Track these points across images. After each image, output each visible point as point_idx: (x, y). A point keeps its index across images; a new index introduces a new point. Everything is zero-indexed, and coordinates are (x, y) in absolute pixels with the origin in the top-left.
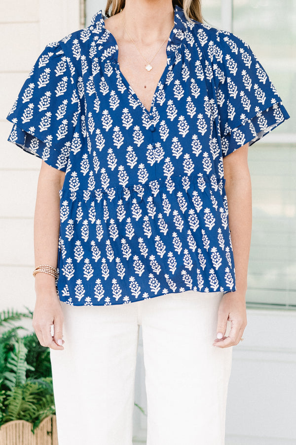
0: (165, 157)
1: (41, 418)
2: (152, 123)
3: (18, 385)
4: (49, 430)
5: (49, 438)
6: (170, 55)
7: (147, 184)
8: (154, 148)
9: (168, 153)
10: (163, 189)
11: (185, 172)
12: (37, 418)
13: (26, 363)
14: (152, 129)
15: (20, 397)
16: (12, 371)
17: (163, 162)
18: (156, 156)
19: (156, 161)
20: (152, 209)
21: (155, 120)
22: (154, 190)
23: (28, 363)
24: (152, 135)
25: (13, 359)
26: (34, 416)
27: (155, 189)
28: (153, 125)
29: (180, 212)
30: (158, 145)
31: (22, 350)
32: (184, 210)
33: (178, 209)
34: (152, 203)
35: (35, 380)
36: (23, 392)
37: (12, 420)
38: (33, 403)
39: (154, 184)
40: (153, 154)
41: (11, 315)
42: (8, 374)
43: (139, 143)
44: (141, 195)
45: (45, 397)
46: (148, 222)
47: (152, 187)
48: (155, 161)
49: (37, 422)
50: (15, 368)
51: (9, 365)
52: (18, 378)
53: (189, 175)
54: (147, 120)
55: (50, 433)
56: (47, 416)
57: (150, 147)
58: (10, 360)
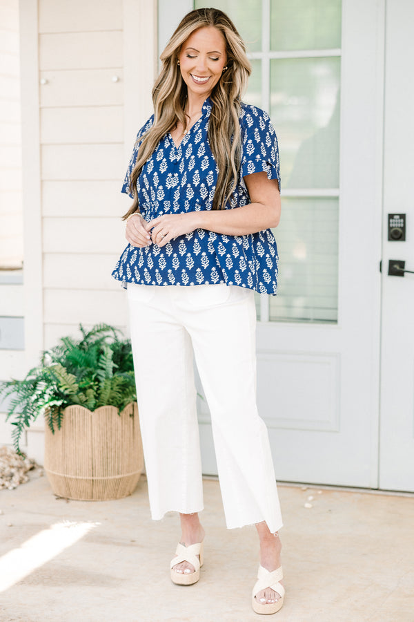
1: (125, 404)
3: (107, 378)
4: (131, 413)
5: (131, 419)
6: (204, 112)
7: (162, 201)
8: (173, 176)
11: (187, 197)
12: (122, 404)
13: (112, 362)
14: (175, 162)
15: (110, 387)
16: (103, 369)
17: (175, 188)
18: (173, 183)
21: (179, 156)
22: (166, 207)
23: (114, 362)
25: (103, 360)
26: (119, 403)
28: (176, 159)
30: (176, 175)
31: (109, 353)
35: (121, 374)
36: (112, 384)
37: (102, 405)
38: (119, 392)
39: (167, 203)
40: (171, 181)
41: (102, 328)
42: (99, 371)
43: (163, 171)
44: (156, 209)
45: (128, 388)
48: (171, 186)
49: (122, 407)
50: (104, 367)
51: (100, 365)
52: (107, 374)
53: (189, 199)
54: (173, 155)
55: (132, 416)
56: (129, 403)
57: (170, 175)
58: (101, 361)
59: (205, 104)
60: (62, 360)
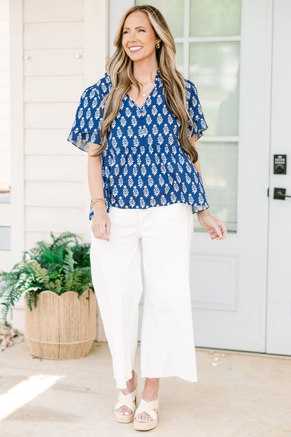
0: (148, 134)
1: (83, 290)
3: (70, 271)
4: (88, 297)
5: (87, 301)
7: (138, 147)
8: (142, 128)
9: (150, 132)
10: (147, 151)
11: (158, 143)
12: (81, 290)
13: (73, 260)
14: (142, 118)
15: (72, 278)
16: (67, 265)
17: (147, 136)
18: (144, 133)
19: (144, 136)
21: (144, 113)
22: (142, 151)
23: (75, 260)
24: (141, 121)
25: (67, 258)
26: (79, 289)
28: (142, 116)
29: (156, 164)
30: (145, 127)
31: (71, 253)
32: (158, 163)
33: (155, 163)
34: (140, 158)
35: (80, 269)
36: (74, 275)
37: (67, 291)
38: (79, 282)
39: (142, 148)
40: (142, 132)
41: (67, 235)
42: (65, 267)
43: (134, 125)
44: (134, 153)
45: (85, 278)
46: (136, 168)
48: (142, 136)
49: (81, 292)
50: (68, 263)
51: (65, 262)
52: (70, 268)
53: (160, 144)
54: (139, 113)
55: (88, 298)
56: (86, 289)
57: (140, 127)
58: (66, 259)
60: (38, 258)
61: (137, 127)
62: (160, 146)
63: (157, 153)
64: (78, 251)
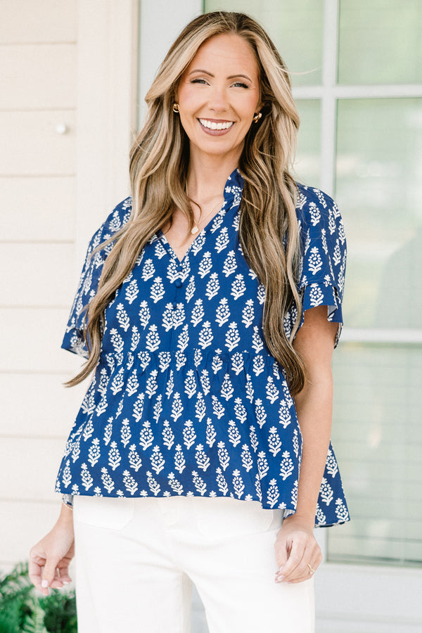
0: (184, 322)
2: (180, 277)
6: (229, 198)
7: (156, 353)
8: (175, 308)
9: (188, 318)
10: (173, 364)
11: (200, 344)
14: (178, 284)
17: (180, 329)
18: (175, 321)
19: (174, 327)
20: (152, 386)
21: (184, 273)
22: (163, 364)
24: (175, 292)
27: (165, 362)
28: (180, 279)
30: (180, 306)
34: (155, 378)
39: (165, 356)
40: (171, 317)
43: (157, 299)
44: (144, 366)
46: (142, 401)
47: (162, 359)
48: (171, 327)
53: (203, 348)
54: (173, 272)
57: (169, 306)
58: (27, 627)
59: (229, 184)
61: (162, 303)
62: (202, 351)
63: (194, 368)
64: (58, 609)
